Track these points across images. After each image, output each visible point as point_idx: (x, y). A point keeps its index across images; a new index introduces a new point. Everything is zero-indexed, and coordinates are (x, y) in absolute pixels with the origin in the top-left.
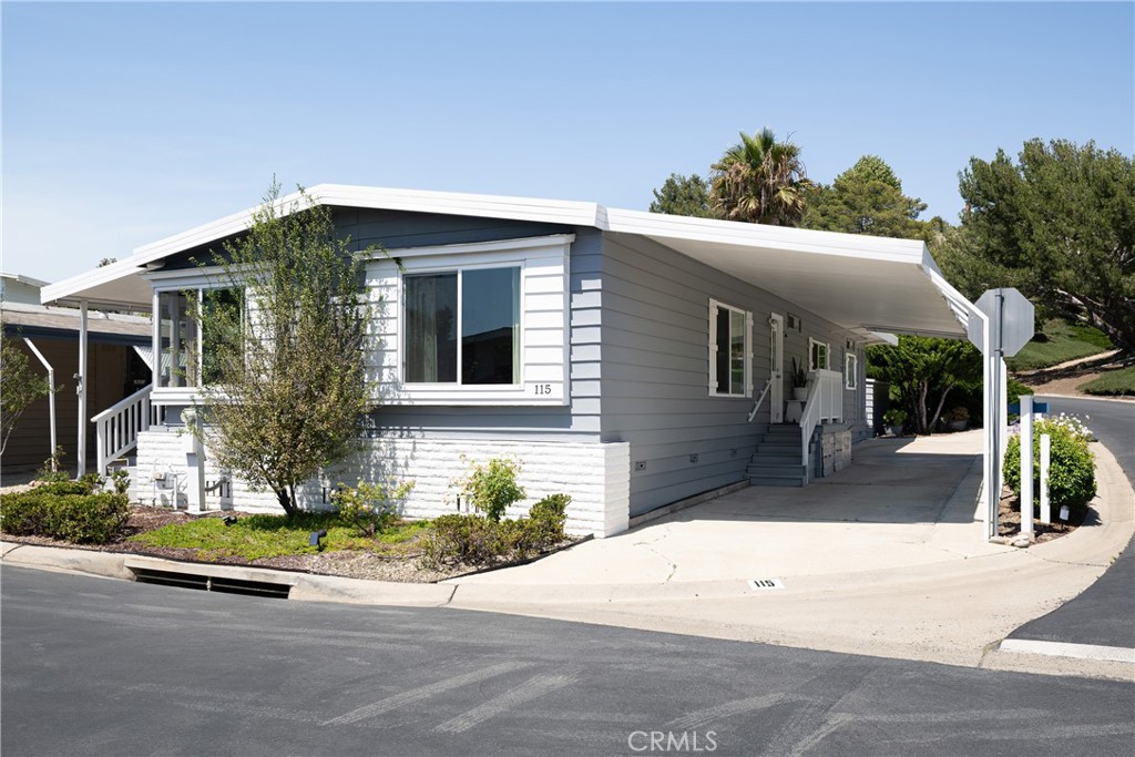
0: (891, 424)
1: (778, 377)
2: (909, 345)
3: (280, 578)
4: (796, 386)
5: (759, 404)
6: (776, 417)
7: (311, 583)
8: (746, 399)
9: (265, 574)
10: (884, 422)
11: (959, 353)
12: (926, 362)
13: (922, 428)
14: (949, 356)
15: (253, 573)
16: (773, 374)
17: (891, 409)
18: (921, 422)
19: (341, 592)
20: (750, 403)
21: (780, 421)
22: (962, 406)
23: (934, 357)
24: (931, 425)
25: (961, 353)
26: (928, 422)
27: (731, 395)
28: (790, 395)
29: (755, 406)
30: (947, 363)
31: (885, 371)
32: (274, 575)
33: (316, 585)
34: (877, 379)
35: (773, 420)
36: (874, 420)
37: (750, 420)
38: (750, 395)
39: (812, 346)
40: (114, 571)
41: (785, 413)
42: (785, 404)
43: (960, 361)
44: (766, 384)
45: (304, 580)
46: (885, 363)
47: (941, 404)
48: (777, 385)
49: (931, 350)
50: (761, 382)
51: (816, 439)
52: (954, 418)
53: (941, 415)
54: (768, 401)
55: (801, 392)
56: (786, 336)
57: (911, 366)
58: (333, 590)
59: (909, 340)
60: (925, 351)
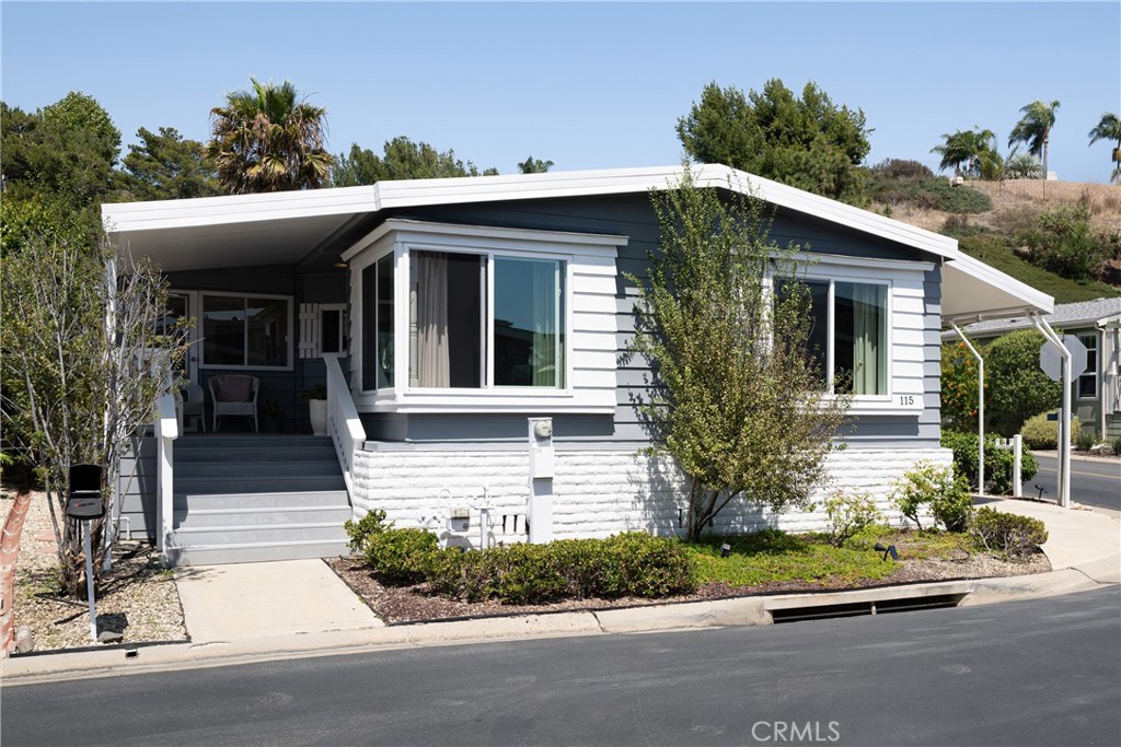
3: (955, 588)
7: (988, 586)
9: (941, 587)
15: (927, 589)
19: (1021, 589)
32: (950, 586)
33: (994, 588)
40: (755, 618)
45: (979, 585)
58: (1012, 588)
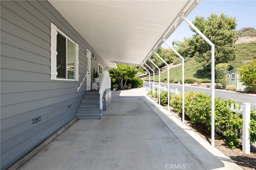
0: (115, 87)
1: (89, 74)
2: (119, 69)
4: (95, 77)
5: (81, 84)
6: (88, 89)
8: (76, 82)
10: (113, 87)
11: (130, 71)
12: (123, 73)
13: (122, 88)
14: (128, 72)
16: (87, 72)
17: (115, 84)
18: (121, 87)
20: (78, 83)
21: (90, 89)
22: (130, 83)
23: (125, 72)
24: (123, 88)
25: (131, 71)
26: (123, 87)
27: (67, 79)
28: (93, 81)
29: (80, 84)
30: (128, 73)
31: (114, 75)
34: (112, 77)
35: (87, 89)
36: (111, 87)
37: (78, 91)
38: (77, 80)
39: (99, 65)
41: (91, 87)
42: (92, 83)
43: (130, 73)
44: (85, 76)
46: (113, 73)
47: (126, 83)
48: (89, 77)
49: (124, 70)
50: (82, 75)
51: (104, 97)
52: (128, 86)
53: (126, 85)
54: (85, 82)
55: (97, 80)
56: (92, 59)
57: (120, 74)
59: (119, 68)
60: (123, 71)
